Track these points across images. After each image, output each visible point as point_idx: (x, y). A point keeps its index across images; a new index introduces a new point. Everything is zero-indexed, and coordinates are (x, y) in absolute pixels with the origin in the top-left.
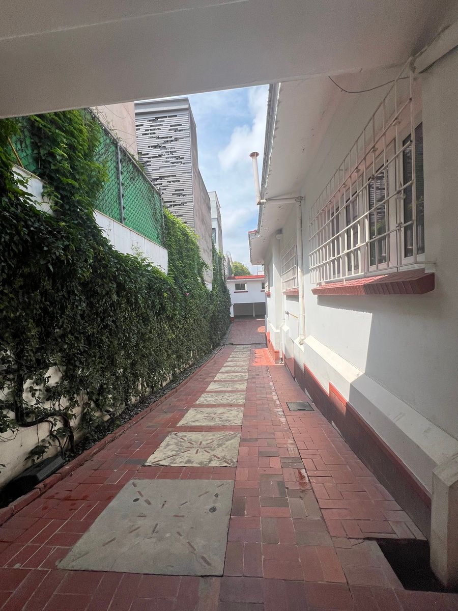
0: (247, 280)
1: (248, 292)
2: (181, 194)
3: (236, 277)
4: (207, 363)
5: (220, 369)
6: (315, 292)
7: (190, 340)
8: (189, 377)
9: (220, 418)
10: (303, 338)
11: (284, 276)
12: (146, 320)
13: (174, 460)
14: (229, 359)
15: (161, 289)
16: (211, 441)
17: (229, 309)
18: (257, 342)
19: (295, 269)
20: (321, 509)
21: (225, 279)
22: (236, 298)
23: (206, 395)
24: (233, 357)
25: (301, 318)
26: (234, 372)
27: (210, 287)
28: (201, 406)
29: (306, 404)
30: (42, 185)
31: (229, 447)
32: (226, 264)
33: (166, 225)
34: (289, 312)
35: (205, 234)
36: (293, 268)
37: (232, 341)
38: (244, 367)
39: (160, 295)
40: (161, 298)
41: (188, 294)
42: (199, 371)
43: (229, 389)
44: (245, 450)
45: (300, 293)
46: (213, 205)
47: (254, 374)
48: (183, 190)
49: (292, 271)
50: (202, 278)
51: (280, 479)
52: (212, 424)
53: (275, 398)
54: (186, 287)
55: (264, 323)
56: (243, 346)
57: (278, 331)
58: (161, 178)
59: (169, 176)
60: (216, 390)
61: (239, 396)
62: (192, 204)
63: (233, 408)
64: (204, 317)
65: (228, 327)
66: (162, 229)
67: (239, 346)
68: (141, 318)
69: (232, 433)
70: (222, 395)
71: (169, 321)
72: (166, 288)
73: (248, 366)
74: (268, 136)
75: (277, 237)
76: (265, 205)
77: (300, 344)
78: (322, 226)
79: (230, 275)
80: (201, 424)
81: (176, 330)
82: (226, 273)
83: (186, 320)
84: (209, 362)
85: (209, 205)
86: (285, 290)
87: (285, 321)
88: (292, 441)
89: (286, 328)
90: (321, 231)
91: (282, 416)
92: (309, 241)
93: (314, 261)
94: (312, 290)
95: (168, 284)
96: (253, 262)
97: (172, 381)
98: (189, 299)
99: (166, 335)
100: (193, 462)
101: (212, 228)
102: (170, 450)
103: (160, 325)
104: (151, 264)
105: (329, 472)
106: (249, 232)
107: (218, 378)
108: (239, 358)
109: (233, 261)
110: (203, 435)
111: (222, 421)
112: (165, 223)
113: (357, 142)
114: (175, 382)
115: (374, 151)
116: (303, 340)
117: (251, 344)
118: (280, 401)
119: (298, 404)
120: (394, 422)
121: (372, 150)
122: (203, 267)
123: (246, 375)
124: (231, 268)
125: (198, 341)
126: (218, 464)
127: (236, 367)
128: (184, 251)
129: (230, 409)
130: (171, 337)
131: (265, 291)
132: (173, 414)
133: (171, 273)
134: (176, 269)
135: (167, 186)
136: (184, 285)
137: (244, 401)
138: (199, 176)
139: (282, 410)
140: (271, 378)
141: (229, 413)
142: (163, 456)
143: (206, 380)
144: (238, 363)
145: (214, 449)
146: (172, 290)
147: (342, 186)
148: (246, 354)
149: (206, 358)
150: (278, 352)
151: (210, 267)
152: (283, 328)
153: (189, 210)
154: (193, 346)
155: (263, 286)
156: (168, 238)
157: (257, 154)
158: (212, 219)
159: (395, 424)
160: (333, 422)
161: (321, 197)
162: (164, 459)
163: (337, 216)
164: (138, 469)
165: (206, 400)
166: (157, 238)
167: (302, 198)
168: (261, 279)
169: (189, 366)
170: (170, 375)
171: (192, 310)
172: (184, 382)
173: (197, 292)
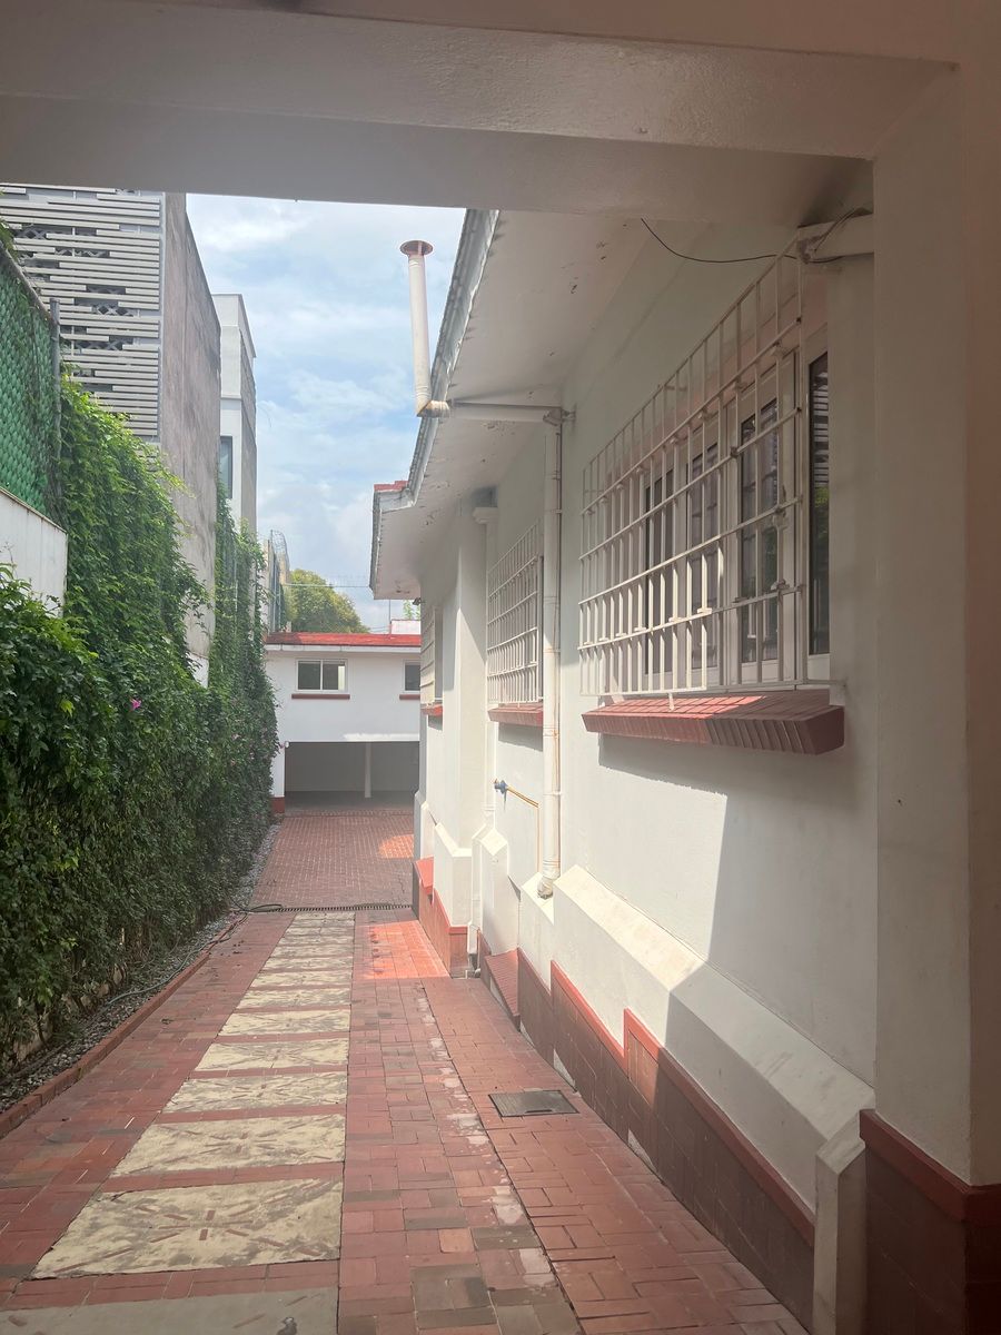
0: (345, 649)
1: (347, 697)
2: (113, 304)
3: (303, 637)
4: (185, 979)
5: (240, 997)
6: (592, 722)
7: (125, 883)
8: (119, 1029)
9: (265, 1147)
10: (550, 874)
13: (132, 1260)
14: (271, 964)
15: (54, 682)
16: (247, 1206)
17: (268, 763)
18: (377, 901)
19: (535, 641)
20: (578, 1319)
21: (257, 640)
22: (301, 720)
23: (202, 1085)
24: (286, 956)
25: (548, 806)
26: (295, 1007)
27: (201, 675)
28: (185, 1116)
29: (552, 1095)
31: (309, 1218)
32: (265, 582)
33: (68, 437)
34: (509, 785)
35: (194, 464)
36: (527, 636)
37: (277, 896)
38: (332, 991)
39: (48, 707)
40: (50, 719)
41: (136, 703)
42: (155, 1007)
43: (285, 1063)
44: (362, 1220)
45: (548, 721)
46: (229, 346)
47: (373, 1012)
48: (121, 290)
49: (522, 645)
50: (179, 640)
51: (472, 1274)
52: (240, 1163)
53: (452, 1083)
54: (130, 676)
55: (409, 823)
56: (321, 915)
57: (467, 852)
58: (33, 231)
59: (68, 230)
60: (235, 1067)
61: (322, 1082)
62: (154, 347)
63: (305, 1119)
64: (177, 795)
65: (261, 837)
66: (53, 451)
67: (307, 915)
69: (312, 1182)
70: (262, 1083)
71: (59, 805)
72: (70, 682)
73: (345, 986)
74: (469, 238)
75: (478, 510)
76: (444, 419)
77: (543, 897)
78: (617, 529)
79: (277, 625)
80: (201, 1166)
81: (82, 841)
82: (262, 617)
83: (119, 804)
84: (191, 973)
85: (216, 350)
86: (496, 706)
87: (492, 816)
88: (507, 1190)
89: (494, 842)
90: (615, 542)
91: (476, 1132)
92: (582, 560)
93: (593, 626)
94: (585, 717)
95: (77, 667)
96: (378, 586)
97: (49, 1044)
98: (142, 722)
99: (50, 859)
100: (195, 1261)
101: (222, 437)
102: (108, 1237)
103: (32, 819)
104: (21, 591)
105: (608, 1249)
106: (375, 486)
107: (236, 1029)
108: (310, 960)
109: (292, 569)
110: (214, 1194)
111: (275, 1154)
112: (63, 431)
113: (706, 340)
114: (64, 1048)
115: (737, 388)
116: (551, 881)
117: (357, 908)
118: (467, 1093)
119: (528, 1098)
120: (766, 1077)
121: (734, 385)
122: (183, 593)
123: (340, 1018)
124: (282, 596)
125: (151, 890)
126: (278, 1258)
127: (300, 992)
128: (125, 534)
129: (296, 1120)
130: (67, 865)
131: (418, 698)
132: (83, 1146)
133: (76, 619)
134: (93, 604)
135: (56, 264)
136: (125, 668)
137: (344, 1095)
138: (186, 241)
139: (475, 1115)
140: (436, 1023)
141: (294, 1130)
142: (91, 1253)
143: (190, 1036)
144: (309, 975)
145: (260, 1226)
146: (86, 690)
147: (670, 439)
148: (335, 943)
149: (176, 961)
150: (462, 932)
151: (206, 594)
152: (482, 841)
153: (141, 369)
154: (135, 907)
155: (413, 681)
156: (72, 488)
157: (426, 248)
158: (222, 403)
159: (767, 1082)
160: (631, 1136)
161: (619, 441)
162: (96, 1261)
163: (657, 514)
164: (12, 1287)
165: (201, 1099)
166: (35, 485)
167: (567, 414)
168: (408, 650)
169: (111, 990)
170: (45, 1016)
171: (147, 763)
172: (98, 1048)
173: (169, 697)
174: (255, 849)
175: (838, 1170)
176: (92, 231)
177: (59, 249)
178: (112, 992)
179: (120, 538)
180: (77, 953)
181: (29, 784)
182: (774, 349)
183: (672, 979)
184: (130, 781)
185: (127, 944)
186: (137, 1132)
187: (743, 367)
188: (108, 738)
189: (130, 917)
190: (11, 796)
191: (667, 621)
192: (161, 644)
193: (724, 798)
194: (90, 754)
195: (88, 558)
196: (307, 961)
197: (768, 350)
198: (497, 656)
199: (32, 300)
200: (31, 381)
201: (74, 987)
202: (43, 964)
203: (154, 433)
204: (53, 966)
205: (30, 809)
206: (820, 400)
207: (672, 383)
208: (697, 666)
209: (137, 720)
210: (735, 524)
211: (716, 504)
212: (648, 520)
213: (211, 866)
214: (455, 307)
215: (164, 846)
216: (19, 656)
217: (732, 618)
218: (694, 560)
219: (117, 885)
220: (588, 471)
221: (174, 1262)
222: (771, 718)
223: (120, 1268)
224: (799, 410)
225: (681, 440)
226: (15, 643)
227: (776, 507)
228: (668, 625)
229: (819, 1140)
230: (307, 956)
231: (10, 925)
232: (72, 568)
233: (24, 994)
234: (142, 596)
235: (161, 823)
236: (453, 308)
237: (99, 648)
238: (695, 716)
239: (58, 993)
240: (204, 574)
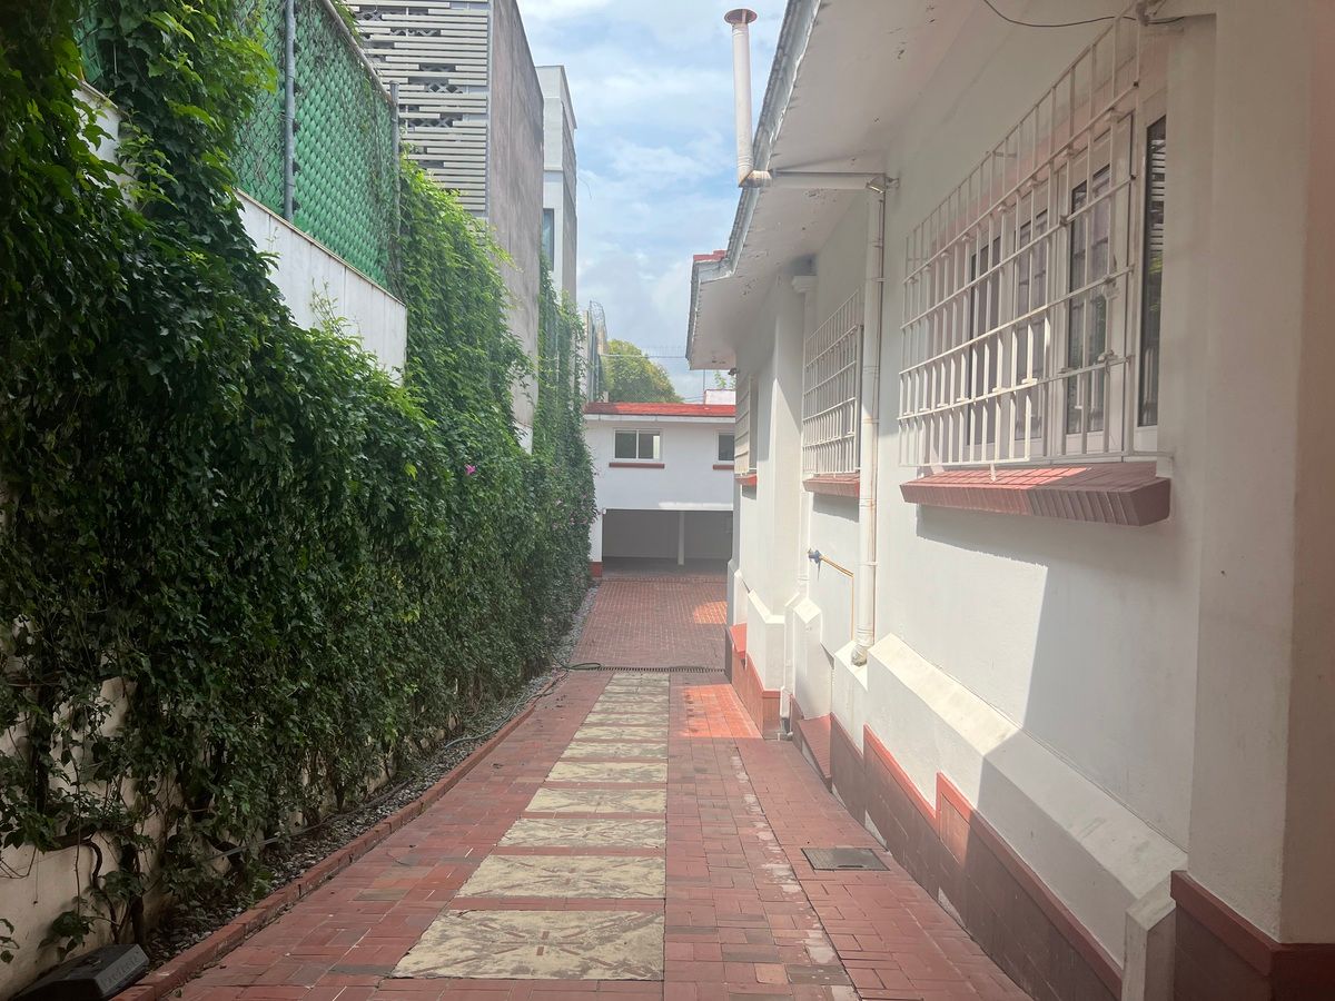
0: (660, 419)
1: (662, 466)
2: (444, 81)
3: (619, 407)
4: (512, 729)
5: (565, 748)
6: (909, 492)
7: (460, 636)
8: (456, 770)
9: (593, 881)
10: (864, 643)
11: (811, 424)
12: (345, 551)
13: (478, 967)
14: (592, 718)
15: (400, 448)
16: (578, 930)
17: (586, 528)
18: (691, 664)
19: (853, 411)
21: (576, 410)
22: (616, 488)
23: (531, 824)
24: (606, 711)
25: (864, 575)
26: (615, 759)
27: (526, 443)
28: (518, 850)
29: (863, 852)
30: (117, 125)
31: (634, 944)
32: (584, 353)
33: (407, 215)
34: (823, 555)
35: (519, 237)
36: (846, 406)
37: (595, 655)
38: (651, 746)
39: (394, 470)
40: (395, 482)
41: (470, 468)
42: (487, 752)
43: (608, 809)
44: (683, 949)
45: (865, 492)
46: (552, 118)
47: (689, 767)
48: (451, 68)
49: (839, 416)
50: (506, 409)
52: (570, 894)
53: (766, 836)
54: (464, 443)
55: (722, 591)
56: (638, 675)
57: (780, 619)
58: (370, 12)
60: (561, 810)
61: (643, 827)
62: (482, 122)
63: (627, 859)
64: (505, 556)
65: (580, 599)
66: (393, 229)
67: (623, 675)
68: (332, 545)
69: (635, 914)
70: (586, 825)
71: (403, 562)
72: (413, 447)
73: (663, 742)
74: (795, 7)
75: (796, 281)
76: (765, 189)
77: (856, 664)
78: (941, 299)
79: (595, 395)
80: (534, 893)
81: (422, 596)
82: (581, 387)
83: (455, 562)
84: (518, 724)
85: (539, 123)
86: (810, 476)
87: (805, 586)
88: (819, 934)
89: (808, 610)
90: (939, 312)
91: (789, 881)
92: (904, 330)
93: (913, 397)
94: (903, 488)
95: (419, 434)
96: (696, 356)
97: (394, 780)
98: (475, 486)
99: (395, 611)
100: (534, 972)
101: (544, 210)
102: (457, 947)
103: (379, 574)
104: (369, 362)
105: (916, 993)
106: (696, 258)
107: (560, 776)
108: (629, 716)
109: (609, 340)
110: (547, 918)
111: (601, 888)
112: (402, 209)
113: (1037, 106)
114: (407, 784)
115: (1069, 154)
116: (865, 649)
117: (670, 670)
118: (780, 846)
119: (838, 854)
120: (1078, 840)
121: (1065, 152)
122: (510, 364)
123: (658, 771)
124: (600, 368)
125: (483, 643)
126: (608, 975)
127: (620, 745)
128: (457, 308)
129: (620, 859)
130: (410, 618)
131: (732, 468)
132: (431, 869)
133: (416, 389)
134: (430, 374)
135: (390, 45)
136: (460, 435)
137: (663, 841)
138: (512, 17)
139: (788, 866)
140: (749, 780)
141: (618, 869)
142: (442, 960)
143: (519, 780)
144: (627, 730)
145: (590, 947)
146: (427, 455)
147: (998, 206)
148: (652, 702)
149: (505, 712)
150: (775, 696)
151: (531, 365)
152: (796, 609)
153: (468, 144)
154: (468, 659)
155: (726, 450)
156: (411, 264)
157: (750, 16)
158: (545, 174)
159: (1079, 844)
160: (941, 893)
161: (945, 207)
162: (447, 966)
163: (983, 283)
164: (376, 983)
165: (533, 836)
166: (378, 262)
167: (891, 180)
168: (721, 420)
169: (446, 735)
170: (390, 755)
171: (480, 525)
172: (438, 786)
173: (500, 463)
174: (574, 611)
175: (1148, 929)
176: (424, 11)
177: (393, 30)
178: (448, 736)
179: (453, 311)
180: (417, 700)
181: (377, 541)
182: (1108, 116)
183: (986, 744)
184: (465, 541)
185: (461, 693)
186: (476, 861)
187: (1076, 133)
188: (447, 501)
189: (463, 668)
190: (363, 552)
191: (990, 392)
192: (491, 413)
193: (1045, 569)
194: (431, 514)
195: (425, 330)
196: (626, 716)
197: (1103, 115)
198: (814, 425)
199: (374, 83)
200: (374, 160)
201: (415, 730)
202: (390, 706)
203: (483, 207)
204: (398, 709)
205: (378, 565)
206: (1158, 163)
207: (1002, 150)
208: (1020, 438)
209: (471, 485)
210: (1064, 294)
211: (1044, 272)
212: (973, 288)
213: (535, 626)
214: (780, 76)
215: (494, 603)
216: (369, 423)
217: (1059, 389)
218: (1019, 330)
219: (453, 638)
220: (911, 240)
221: (516, 971)
222: (1094, 489)
223: (468, 973)
224: (1133, 178)
225: (1008, 207)
226: (365, 410)
227: (1105, 276)
228: (991, 395)
229: (1130, 899)
230: (626, 713)
231: (361, 671)
232: (412, 340)
233: (374, 733)
234: (473, 366)
235: (491, 583)
236: (776, 78)
237: (436, 416)
238: (1017, 487)
239: (402, 735)
240: (528, 346)
